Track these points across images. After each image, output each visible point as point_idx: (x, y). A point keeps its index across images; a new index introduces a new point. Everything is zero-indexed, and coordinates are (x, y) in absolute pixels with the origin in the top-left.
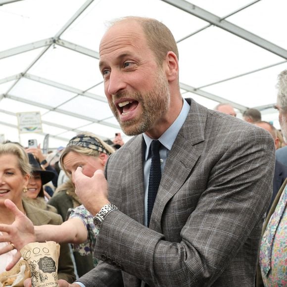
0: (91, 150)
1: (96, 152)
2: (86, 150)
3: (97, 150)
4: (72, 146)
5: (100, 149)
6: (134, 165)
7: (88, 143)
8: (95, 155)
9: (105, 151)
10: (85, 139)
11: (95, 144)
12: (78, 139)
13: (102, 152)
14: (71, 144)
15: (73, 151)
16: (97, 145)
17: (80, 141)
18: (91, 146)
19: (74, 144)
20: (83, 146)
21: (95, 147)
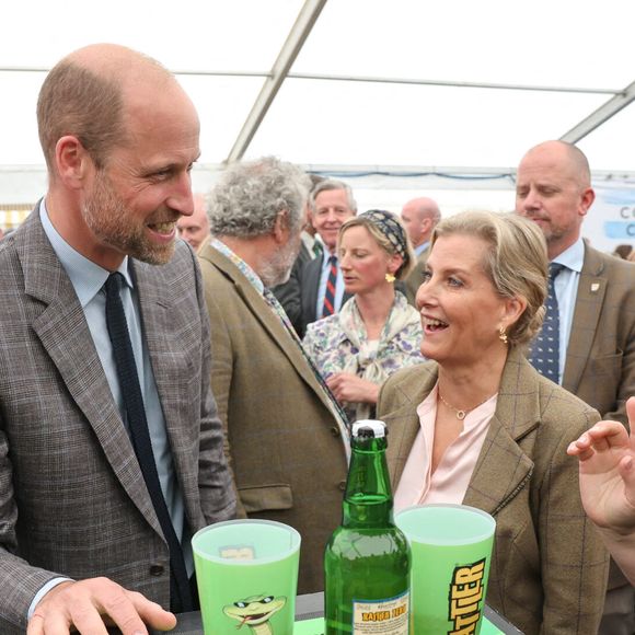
0: (388, 242)
1: (392, 247)
2: (382, 238)
3: (395, 246)
4: (368, 221)
5: (399, 248)
6: (71, 322)
7: (390, 230)
8: (389, 251)
9: (403, 254)
10: (390, 222)
11: (397, 237)
12: (381, 217)
13: (399, 253)
14: (369, 217)
15: (367, 228)
16: (398, 240)
17: (382, 221)
18: (391, 236)
19: (372, 220)
20: (381, 230)
21: (394, 240)
